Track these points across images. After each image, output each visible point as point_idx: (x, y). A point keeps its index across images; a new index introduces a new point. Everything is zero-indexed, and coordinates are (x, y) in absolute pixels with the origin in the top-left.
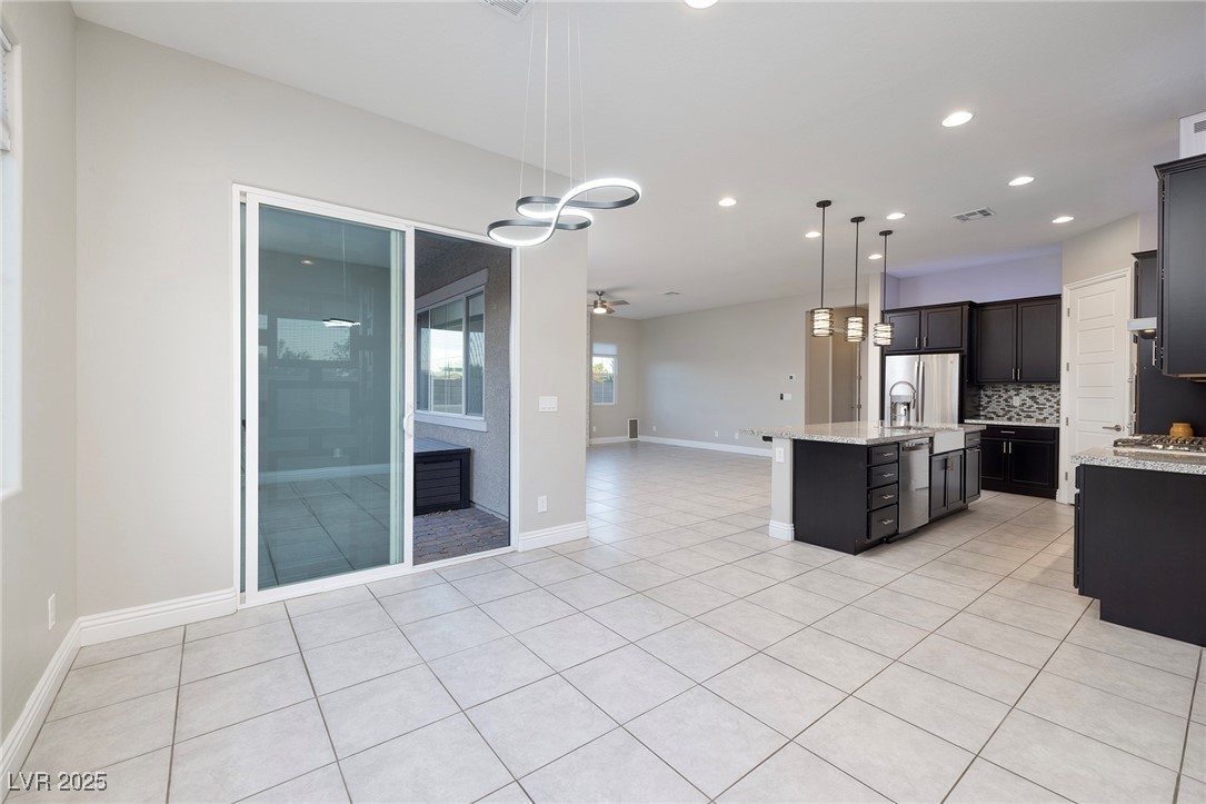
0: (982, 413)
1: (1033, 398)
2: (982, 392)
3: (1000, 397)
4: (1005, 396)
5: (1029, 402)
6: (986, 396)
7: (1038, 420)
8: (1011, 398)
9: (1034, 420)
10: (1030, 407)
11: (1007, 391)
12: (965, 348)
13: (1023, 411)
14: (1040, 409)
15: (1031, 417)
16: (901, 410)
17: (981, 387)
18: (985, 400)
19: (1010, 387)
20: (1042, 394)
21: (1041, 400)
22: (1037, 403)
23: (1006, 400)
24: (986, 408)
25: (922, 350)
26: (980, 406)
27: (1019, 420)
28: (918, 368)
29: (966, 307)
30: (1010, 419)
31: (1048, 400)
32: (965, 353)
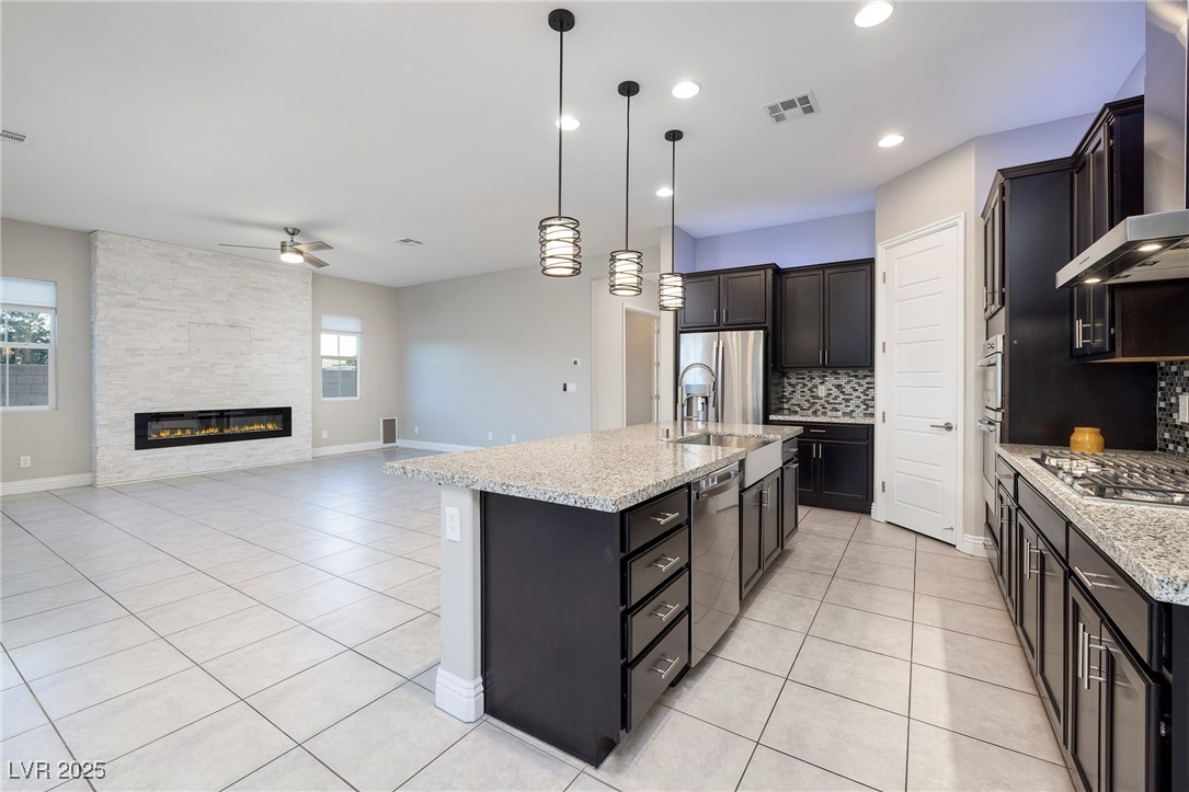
0: (786, 406)
1: (839, 387)
2: (786, 380)
3: (805, 385)
4: (810, 385)
5: (835, 392)
6: (790, 384)
7: (844, 414)
8: (816, 386)
9: (840, 414)
10: (836, 398)
11: (812, 378)
12: (769, 324)
13: (829, 403)
14: (847, 400)
15: (836, 410)
16: (698, 404)
17: (784, 375)
18: (789, 389)
19: (815, 374)
20: (848, 383)
21: (848, 389)
22: (843, 393)
23: (811, 390)
24: (789, 399)
25: (721, 327)
26: (783, 397)
27: (824, 414)
28: (718, 349)
29: (770, 272)
30: (815, 413)
31: (856, 390)
32: (770, 330)
